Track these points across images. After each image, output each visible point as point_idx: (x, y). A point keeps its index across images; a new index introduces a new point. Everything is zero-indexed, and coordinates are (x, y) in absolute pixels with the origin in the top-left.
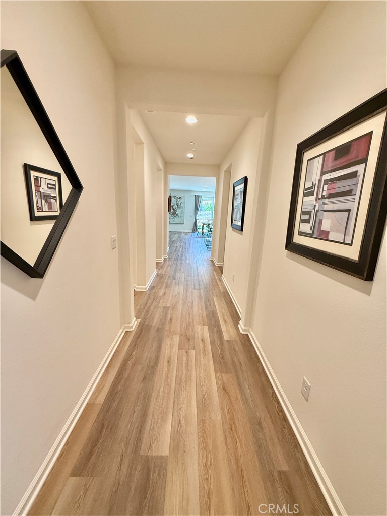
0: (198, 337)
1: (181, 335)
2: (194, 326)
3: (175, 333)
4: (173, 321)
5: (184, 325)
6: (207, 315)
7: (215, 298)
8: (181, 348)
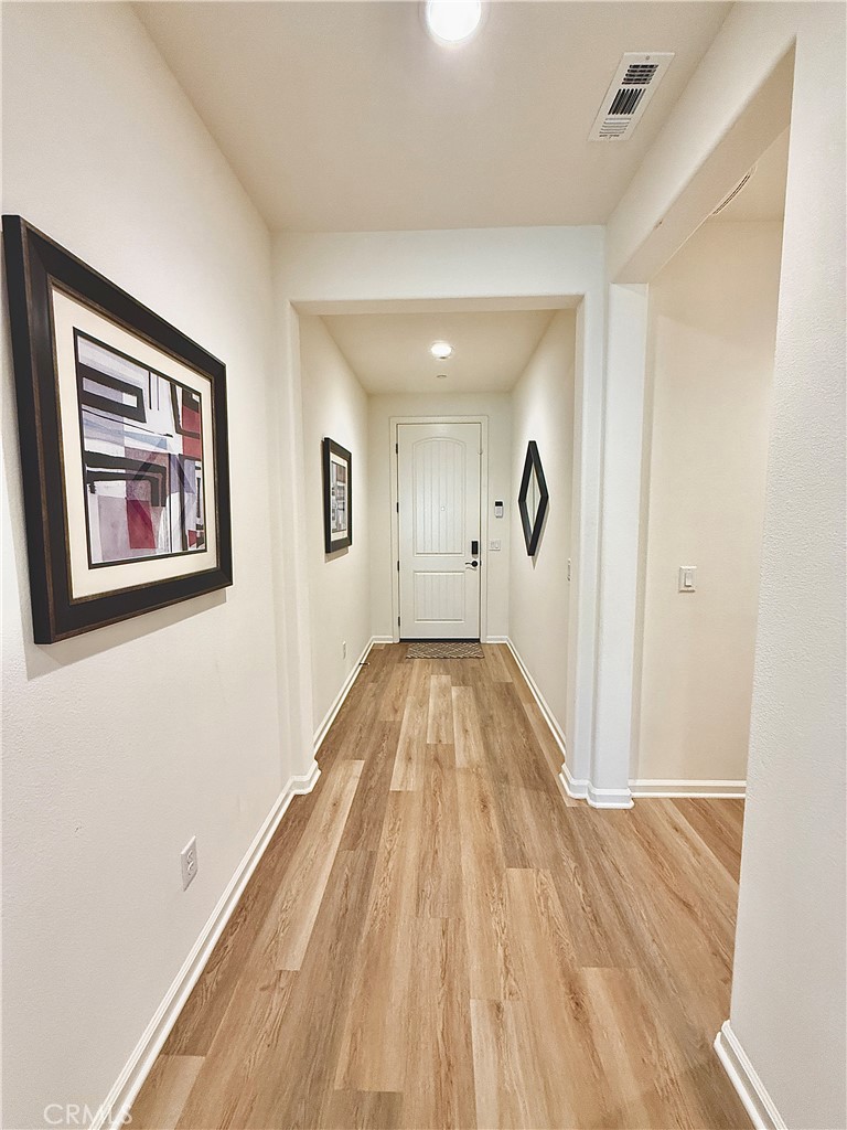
0: (417, 764)
1: (452, 767)
2: (425, 789)
3: (467, 772)
4: (477, 803)
5: (446, 793)
6: (381, 828)
7: (294, 960)
8: (451, 748)
